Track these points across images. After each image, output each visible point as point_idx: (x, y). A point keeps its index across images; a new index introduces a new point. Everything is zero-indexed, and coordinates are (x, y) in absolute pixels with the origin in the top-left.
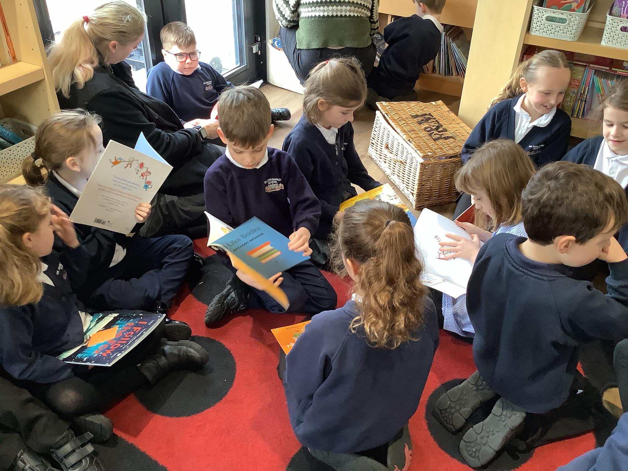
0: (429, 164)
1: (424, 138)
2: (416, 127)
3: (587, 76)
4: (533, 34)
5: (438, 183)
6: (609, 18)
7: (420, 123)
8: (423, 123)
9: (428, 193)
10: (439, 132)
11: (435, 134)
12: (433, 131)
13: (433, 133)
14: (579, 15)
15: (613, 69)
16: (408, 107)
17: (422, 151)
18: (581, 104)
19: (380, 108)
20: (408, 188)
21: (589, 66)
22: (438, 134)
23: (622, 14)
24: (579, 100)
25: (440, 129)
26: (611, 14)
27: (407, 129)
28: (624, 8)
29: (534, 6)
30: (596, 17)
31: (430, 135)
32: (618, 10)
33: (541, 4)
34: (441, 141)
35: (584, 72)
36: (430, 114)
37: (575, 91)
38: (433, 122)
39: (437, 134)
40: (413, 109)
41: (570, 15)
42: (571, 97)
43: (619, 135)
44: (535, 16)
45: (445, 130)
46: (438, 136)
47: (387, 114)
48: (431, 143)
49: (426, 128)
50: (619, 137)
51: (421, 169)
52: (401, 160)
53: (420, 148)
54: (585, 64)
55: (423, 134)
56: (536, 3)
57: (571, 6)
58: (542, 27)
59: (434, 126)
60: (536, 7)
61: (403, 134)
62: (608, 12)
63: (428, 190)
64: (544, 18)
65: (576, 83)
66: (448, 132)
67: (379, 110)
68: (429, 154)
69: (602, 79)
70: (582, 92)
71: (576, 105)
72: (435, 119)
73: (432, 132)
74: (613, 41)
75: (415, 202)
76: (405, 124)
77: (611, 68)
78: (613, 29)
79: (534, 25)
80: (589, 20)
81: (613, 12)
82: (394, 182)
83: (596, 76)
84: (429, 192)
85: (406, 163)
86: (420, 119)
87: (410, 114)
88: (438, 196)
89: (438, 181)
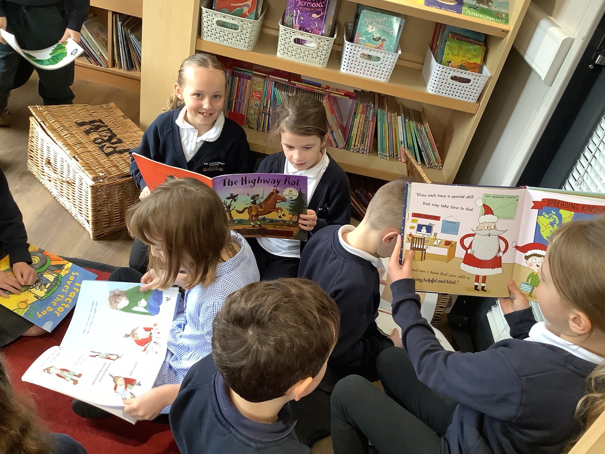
0: (102, 186)
1: (94, 153)
2: (84, 139)
3: (267, 88)
4: (205, 39)
5: (117, 206)
6: (282, 27)
7: (87, 132)
8: (92, 132)
9: (107, 219)
10: (113, 144)
11: (107, 147)
12: (105, 143)
13: (105, 145)
14: (251, 22)
15: (292, 82)
16: (71, 112)
17: (91, 171)
18: (265, 118)
19: (34, 113)
20: (81, 214)
21: (269, 77)
22: (111, 147)
23: (294, 24)
24: (263, 113)
25: (114, 140)
26: (283, 24)
27: (71, 141)
28: (296, 17)
29: (202, 7)
30: (270, 23)
31: (101, 148)
32: (290, 19)
33: (210, 6)
34: (115, 156)
35: (265, 84)
36: (100, 121)
37: (258, 103)
38: (105, 130)
39: (109, 147)
40: (78, 114)
41: (242, 21)
42: (254, 109)
43: (302, 159)
44: (205, 19)
45: (120, 141)
46: (111, 150)
47: (43, 122)
48: (103, 159)
49: (95, 139)
50: (302, 160)
51: (93, 193)
52: (68, 180)
53: (89, 167)
54: (264, 75)
55: (92, 147)
56: (205, 3)
57: (242, 10)
58: (214, 32)
59: (106, 136)
60: (204, 9)
61: (66, 148)
62: (280, 21)
63: (106, 216)
64: (214, 22)
65: (257, 95)
66: (124, 144)
67: (32, 116)
68: (101, 174)
69: (283, 92)
70: (265, 105)
71: (261, 119)
72: (106, 126)
73: (103, 144)
74: (288, 53)
75: (92, 231)
76: (68, 135)
77: (289, 81)
78: (287, 40)
79: (205, 30)
80: (263, 26)
81: (285, 21)
82: (63, 205)
83: (276, 88)
84: (109, 218)
85: (75, 184)
86: (87, 127)
87: (75, 120)
88: (120, 220)
89: (117, 204)
